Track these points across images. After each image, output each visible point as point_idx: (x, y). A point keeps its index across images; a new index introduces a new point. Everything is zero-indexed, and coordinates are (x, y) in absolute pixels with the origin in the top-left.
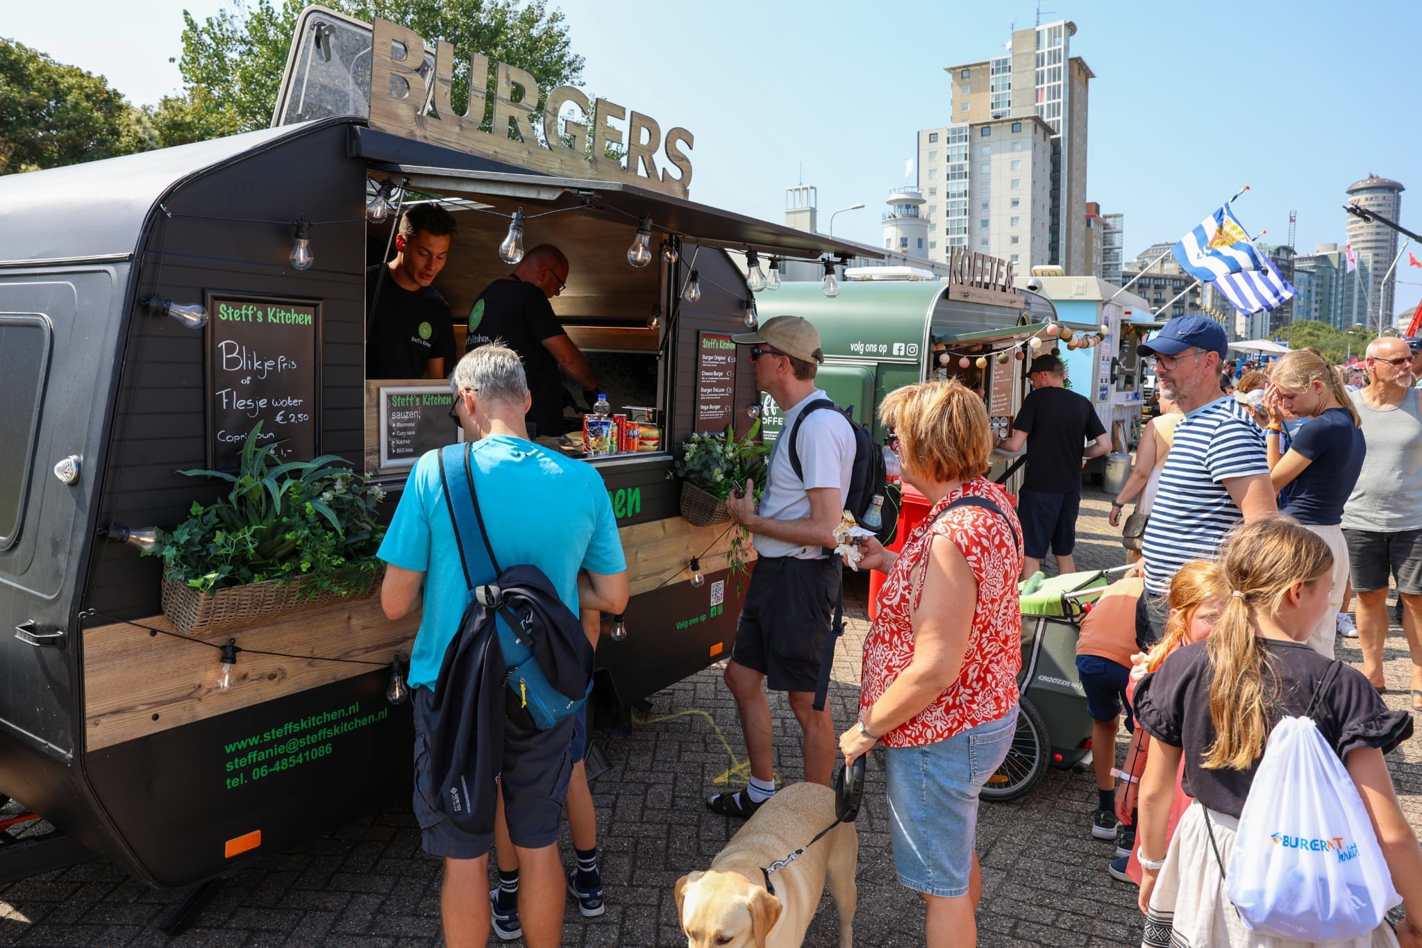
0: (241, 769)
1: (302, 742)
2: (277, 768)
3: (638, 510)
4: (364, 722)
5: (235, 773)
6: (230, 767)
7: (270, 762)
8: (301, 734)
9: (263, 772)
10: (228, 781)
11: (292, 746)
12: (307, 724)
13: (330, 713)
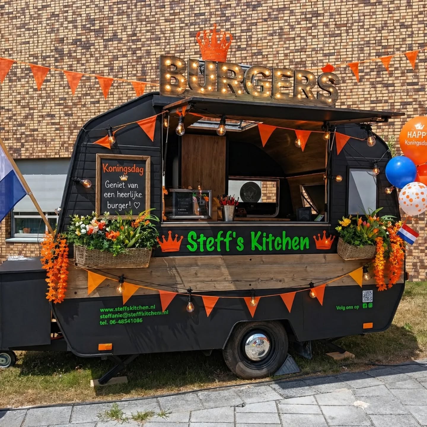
0: (105, 319)
1: (130, 315)
2: (120, 322)
3: (308, 247)
4: (155, 313)
5: (103, 320)
6: (101, 317)
7: (117, 319)
8: (130, 312)
9: (113, 322)
10: (101, 322)
11: (126, 315)
12: (133, 309)
13: (142, 306)
